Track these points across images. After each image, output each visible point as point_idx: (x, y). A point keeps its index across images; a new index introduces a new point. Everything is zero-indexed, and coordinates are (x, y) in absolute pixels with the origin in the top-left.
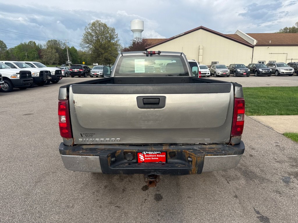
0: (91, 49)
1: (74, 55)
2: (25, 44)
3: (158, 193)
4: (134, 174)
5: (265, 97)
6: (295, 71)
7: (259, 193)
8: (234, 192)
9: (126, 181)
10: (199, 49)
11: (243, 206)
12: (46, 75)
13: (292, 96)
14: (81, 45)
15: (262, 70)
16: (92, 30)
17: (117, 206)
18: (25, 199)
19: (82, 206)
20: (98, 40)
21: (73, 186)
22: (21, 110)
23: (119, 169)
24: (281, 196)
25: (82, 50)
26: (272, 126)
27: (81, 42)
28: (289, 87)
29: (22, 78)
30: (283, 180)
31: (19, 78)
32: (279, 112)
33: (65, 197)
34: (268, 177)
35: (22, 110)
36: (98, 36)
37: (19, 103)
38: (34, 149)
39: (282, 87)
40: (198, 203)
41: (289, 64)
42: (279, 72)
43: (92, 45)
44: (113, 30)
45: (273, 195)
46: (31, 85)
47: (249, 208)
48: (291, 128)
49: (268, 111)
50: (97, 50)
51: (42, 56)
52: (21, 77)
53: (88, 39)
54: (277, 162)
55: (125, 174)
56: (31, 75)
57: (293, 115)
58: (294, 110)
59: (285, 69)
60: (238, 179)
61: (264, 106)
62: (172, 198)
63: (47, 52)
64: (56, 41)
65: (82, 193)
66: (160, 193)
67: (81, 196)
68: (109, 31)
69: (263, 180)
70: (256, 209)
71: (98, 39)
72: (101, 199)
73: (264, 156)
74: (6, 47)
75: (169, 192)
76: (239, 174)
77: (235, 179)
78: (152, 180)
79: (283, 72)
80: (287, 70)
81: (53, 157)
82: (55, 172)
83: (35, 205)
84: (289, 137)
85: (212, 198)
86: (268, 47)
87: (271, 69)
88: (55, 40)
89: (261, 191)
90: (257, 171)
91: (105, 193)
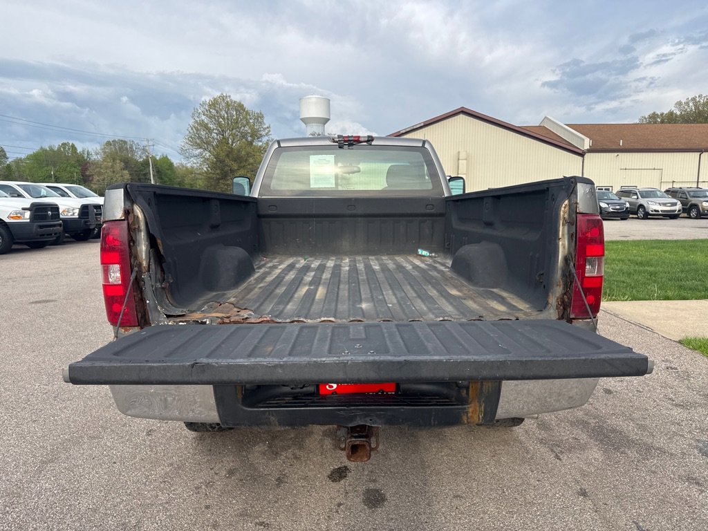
0: (208, 159)
1: (165, 175)
2: (51, 149)
3: (372, 486)
4: (308, 424)
5: (623, 261)
6: (683, 209)
7: (643, 483)
8: (577, 482)
9: (286, 457)
10: (459, 159)
11: (605, 518)
12: (96, 215)
13: (686, 259)
14: (183, 152)
15: (608, 204)
16: (210, 117)
17: (261, 524)
18: (6, 506)
19: (164, 524)
20: (224, 141)
21: (143, 470)
22: (26, 292)
23: (267, 411)
24: (702, 491)
25: (184, 162)
26: (649, 323)
27: (183, 144)
28: (676, 241)
29: (35, 219)
30: (700, 450)
31: (29, 221)
32: (662, 293)
33: (119, 500)
34: (661, 442)
35: (29, 292)
36: (223, 131)
37: (23, 277)
38: (49, 380)
39: (657, 240)
40: (484, 513)
41: (667, 191)
42: (647, 210)
43: (210, 152)
44: (259, 117)
45: (680, 488)
46: (58, 238)
47: (622, 524)
48: (696, 328)
49: (634, 291)
50: (222, 161)
51: (90, 176)
52: (33, 218)
53: (200, 138)
54: (676, 405)
55: (284, 425)
56: (59, 214)
57: (696, 299)
58: (696, 289)
59: (659, 204)
60: (583, 448)
61: (623, 279)
62: (410, 498)
63: (101, 168)
64: (125, 142)
65: (166, 489)
66: (378, 486)
67: (163, 498)
68: (251, 119)
69: (647, 450)
70: (641, 524)
71: (224, 138)
72: (217, 505)
73: (640, 392)
74: (5, 156)
75: (401, 483)
76: (584, 437)
77: (574, 448)
78: (358, 441)
79: (655, 211)
80: (665, 204)
81: (94, 398)
82: (98, 437)
83: (34, 522)
84: (695, 349)
85: (518, 497)
86: (616, 154)
87: (627, 203)
88: (122, 141)
89: (648, 478)
90: (629, 428)
91: (229, 488)
